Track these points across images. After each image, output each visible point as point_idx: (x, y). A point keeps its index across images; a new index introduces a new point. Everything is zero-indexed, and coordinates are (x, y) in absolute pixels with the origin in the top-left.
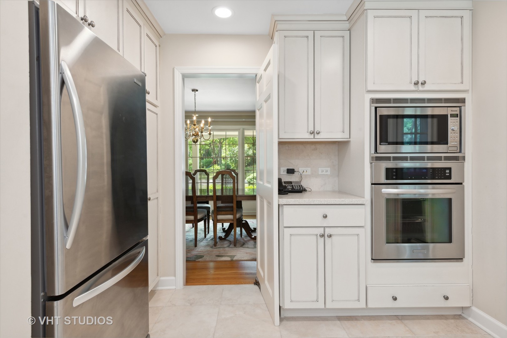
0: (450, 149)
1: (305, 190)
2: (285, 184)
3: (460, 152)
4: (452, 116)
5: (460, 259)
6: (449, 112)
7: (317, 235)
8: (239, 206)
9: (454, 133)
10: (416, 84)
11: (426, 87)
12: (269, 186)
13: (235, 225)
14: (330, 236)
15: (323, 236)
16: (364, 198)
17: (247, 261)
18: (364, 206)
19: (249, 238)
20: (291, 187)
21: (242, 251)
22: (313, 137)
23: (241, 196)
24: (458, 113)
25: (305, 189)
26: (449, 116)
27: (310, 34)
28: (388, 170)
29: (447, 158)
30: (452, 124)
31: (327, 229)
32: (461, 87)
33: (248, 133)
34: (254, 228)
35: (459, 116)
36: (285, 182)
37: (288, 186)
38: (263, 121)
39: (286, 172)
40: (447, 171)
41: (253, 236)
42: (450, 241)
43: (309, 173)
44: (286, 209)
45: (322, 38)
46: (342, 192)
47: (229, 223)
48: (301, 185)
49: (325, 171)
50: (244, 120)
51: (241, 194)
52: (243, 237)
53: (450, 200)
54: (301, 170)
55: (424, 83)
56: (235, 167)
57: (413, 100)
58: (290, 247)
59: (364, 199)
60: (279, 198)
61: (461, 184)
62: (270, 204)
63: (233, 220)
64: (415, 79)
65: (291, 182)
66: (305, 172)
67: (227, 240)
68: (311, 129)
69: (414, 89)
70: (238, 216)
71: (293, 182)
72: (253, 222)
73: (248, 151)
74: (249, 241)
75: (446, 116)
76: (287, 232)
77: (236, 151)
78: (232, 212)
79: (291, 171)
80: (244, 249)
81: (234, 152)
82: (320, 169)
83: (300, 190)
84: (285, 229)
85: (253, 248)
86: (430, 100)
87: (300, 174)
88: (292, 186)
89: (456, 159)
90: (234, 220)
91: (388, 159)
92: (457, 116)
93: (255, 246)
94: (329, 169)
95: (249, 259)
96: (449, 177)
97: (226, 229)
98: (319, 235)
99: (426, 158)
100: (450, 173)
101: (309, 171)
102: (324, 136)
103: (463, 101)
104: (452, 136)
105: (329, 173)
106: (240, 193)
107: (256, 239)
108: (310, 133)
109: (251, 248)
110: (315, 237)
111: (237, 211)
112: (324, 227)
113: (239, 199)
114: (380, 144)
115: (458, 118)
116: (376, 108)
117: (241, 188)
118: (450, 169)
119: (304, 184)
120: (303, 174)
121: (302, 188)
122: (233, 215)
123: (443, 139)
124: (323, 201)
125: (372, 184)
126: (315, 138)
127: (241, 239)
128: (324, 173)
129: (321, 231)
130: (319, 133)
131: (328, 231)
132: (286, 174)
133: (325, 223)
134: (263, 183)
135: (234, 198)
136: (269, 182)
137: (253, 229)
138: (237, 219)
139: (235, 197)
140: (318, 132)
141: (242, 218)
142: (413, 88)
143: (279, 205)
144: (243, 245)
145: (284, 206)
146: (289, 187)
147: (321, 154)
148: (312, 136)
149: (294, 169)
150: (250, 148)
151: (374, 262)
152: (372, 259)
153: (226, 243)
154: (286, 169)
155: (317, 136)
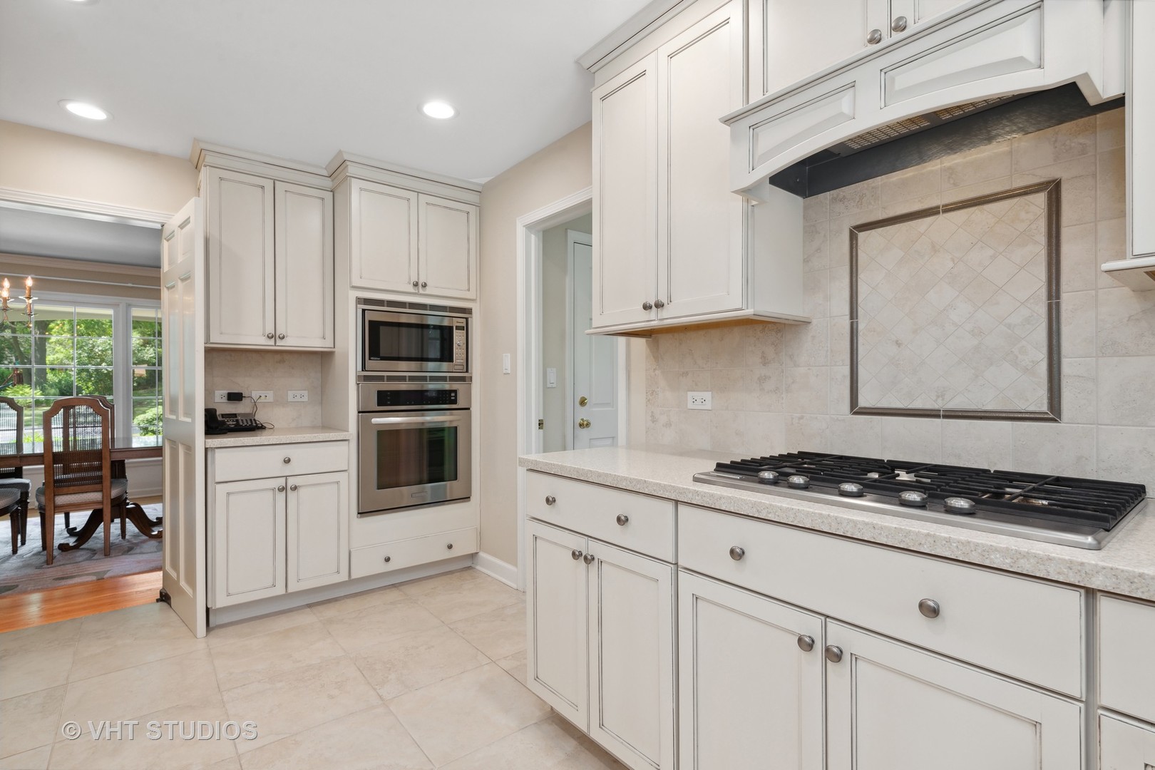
0: (456, 367)
1: (262, 428)
2: (223, 417)
3: (467, 371)
4: (458, 328)
5: (467, 498)
6: (455, 323)
7: (273, 490)
8: (118, 470)
9: (460, 349)
10: (416, 285)
11: (428, 291)
12: (189, 420)
13: (107, 514)
14: (295, 488)
15: (282, 489)
16: (348, 431)
17: (141, 575)
18: (347, 442)
19: (144, 537)
20: (234, 423)
21: (127, 560)
22: (273, 344)
23: (121, 451)
24: (464, 325)
25: (262, 426)
26: (454, 328)
27: (268, 185)
28: (380, 393)
29: (452, 379)
30: (458, 337)
31: (289, 479)
32: (468, 295)
33: (142, 312)
34: (157, 519)
35: (466, 328)
36: (223, 416)
37: (228, 421)
38: (177, 296)
39: (226, 396)
40: (453, 394)
41: (154, 531)
42: (456, 479)
43: (270, 398)
44: (219, 454)
45: (288, 194)
46: (326, 427)
47: (89, 513)
48: (254, 420)
49: (299, 396)
50: (130, 285)
51: (121, 447)
52: (127, 537)
53: (456, 428)
54: (255, 395)
55: (425, 286)
56: (96, 390)
57: (412, 305)
58: (228, 511)
59: (346, 433)
60: (206, 438)
61: (469, 409)
62: (190, 449)
63: (102, 503)
64: (414, 279)
65: (235, 415)
66: (263, 397)
67: (83, 549)
68: (270, 330)
69: (414, 291)
70: (115, 493)
71: (239, 414)
72: (156, 509)
73: (139, 351)
74: (144, 542)
75: (451, 329)
76: (221, 490)
77: (100, 348)
78: (98, 486)
79: (235, 397)
80: (133, 556)
81: (92, 350)
82: (290, 394)
83: (253, 427)
84: (218, 486)
85: (155, 552)
86: (433, 307)
87: (253, 401)
88: (237, 421)
89: (463, 379)
90: (105, 502)
91: (381, 378)
92: (462, 328)
93: (161, 548)
94: (305, 393)
95: (146, 570)
96: (455, 402)
97: (78, 530)
98: (277, 489)
99: (428, 378)
100: (456, 396)
101: (270, 396)
102: (291, 343)
103: (468, 311)
104: (458, 352)
105: (305, 399)
106: (119, 445)
107: (162, 537)
108: (268, 337)
109: (151, 553)
110: (271, 493)
111: (111, 483)
112: (286, 476)
113: (117, 457)
114: (370, 359)
115: (465, 331)
116: (364, 311)
117: (121, 436)
118: (455, 391)
119: (260, 417)
120: (259, 401)
121: (256, 423)
122: (101, 491)
123: (447, 355)
124: (284, 439)
125: (359, 412)
126: (277, 344)
127: (123, 541)
128: (298, 399)
129: (281, 482)
130: (283, 337)
131: (291, 482)
132: (226, 401)
133: (288, 470)
134: (177, 417)
135: (106, 455)
136: (187, 414)
137: (155, 521)
138: (112, 500)
139: (108, 454)
140: (281, 336)
141: (126, 498)
142: (411, 289)
143: (206, 450)
144: (129, 550)
145: (216, 450)
146: (231, 423)
147: (293, 368)
148: (272, 342)
149: (242, 394)
150: (148, 344)
151: (361, 517)
152: (359, 513)
153: (80, 555)
154: (225, 392)
155: (279, 342)
